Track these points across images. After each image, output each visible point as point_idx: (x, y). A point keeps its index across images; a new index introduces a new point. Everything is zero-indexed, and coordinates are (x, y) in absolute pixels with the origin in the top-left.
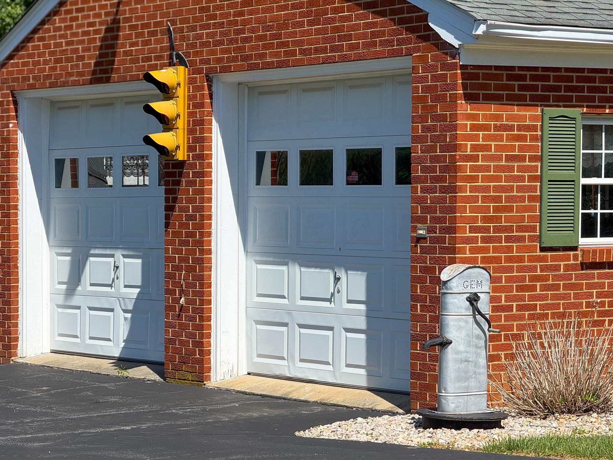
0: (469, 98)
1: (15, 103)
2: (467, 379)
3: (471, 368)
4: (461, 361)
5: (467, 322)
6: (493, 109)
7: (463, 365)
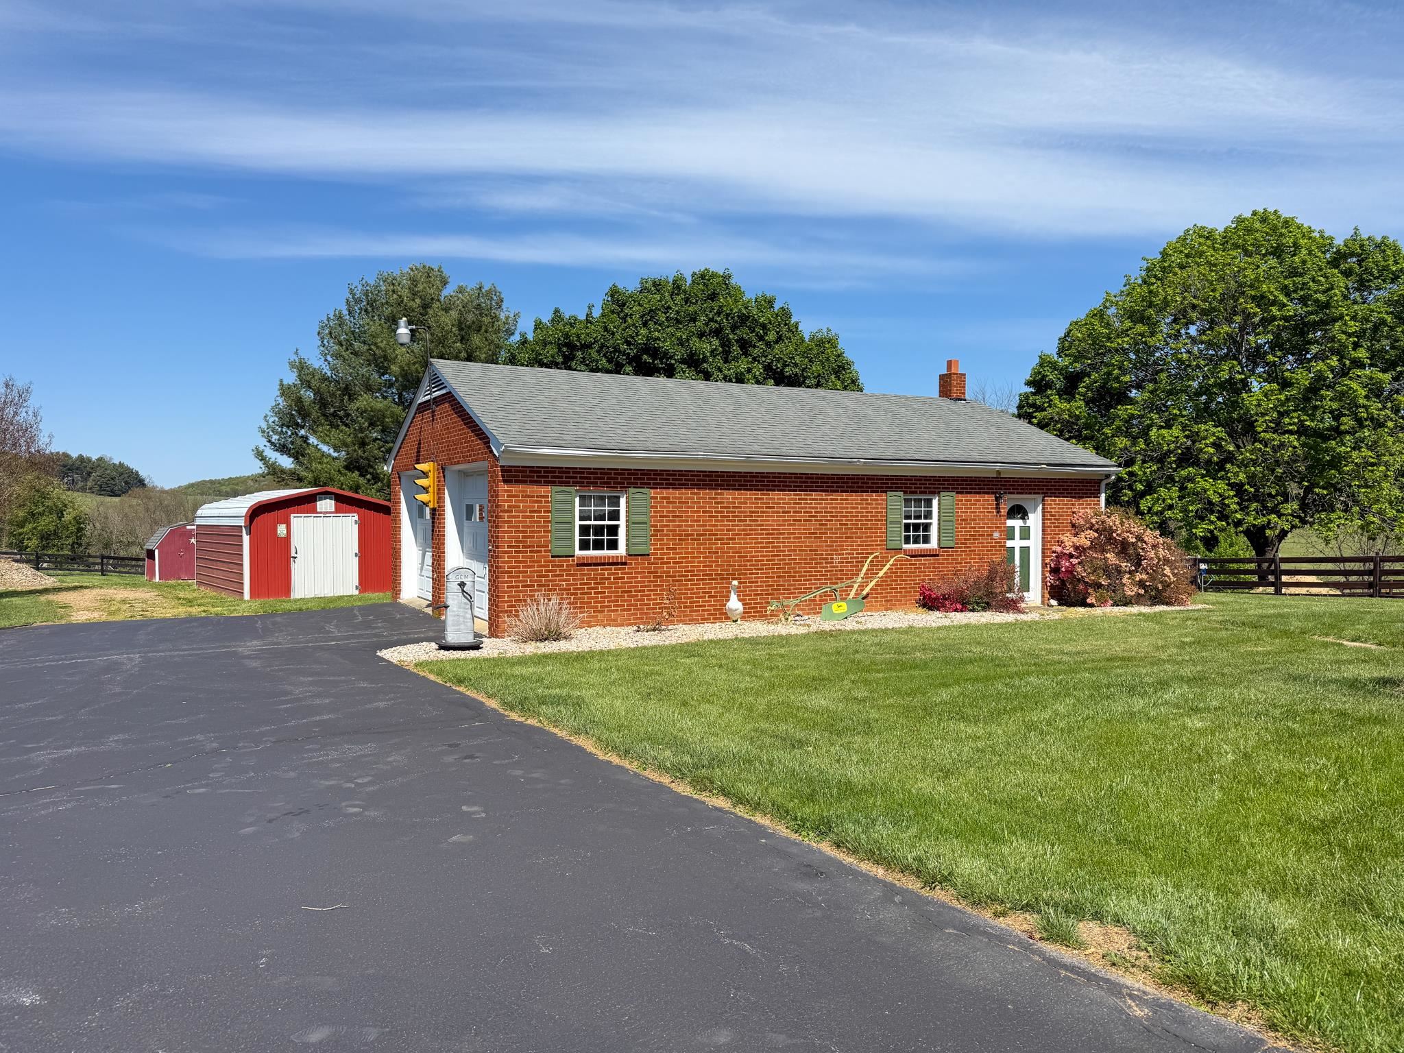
0: (505, 481)
1: (399, 477)
2: (459, 625)
3: (461, 619)
4: (455, 616)
5: (458, 596)
6: (521, 487)
7: (456, 618)
